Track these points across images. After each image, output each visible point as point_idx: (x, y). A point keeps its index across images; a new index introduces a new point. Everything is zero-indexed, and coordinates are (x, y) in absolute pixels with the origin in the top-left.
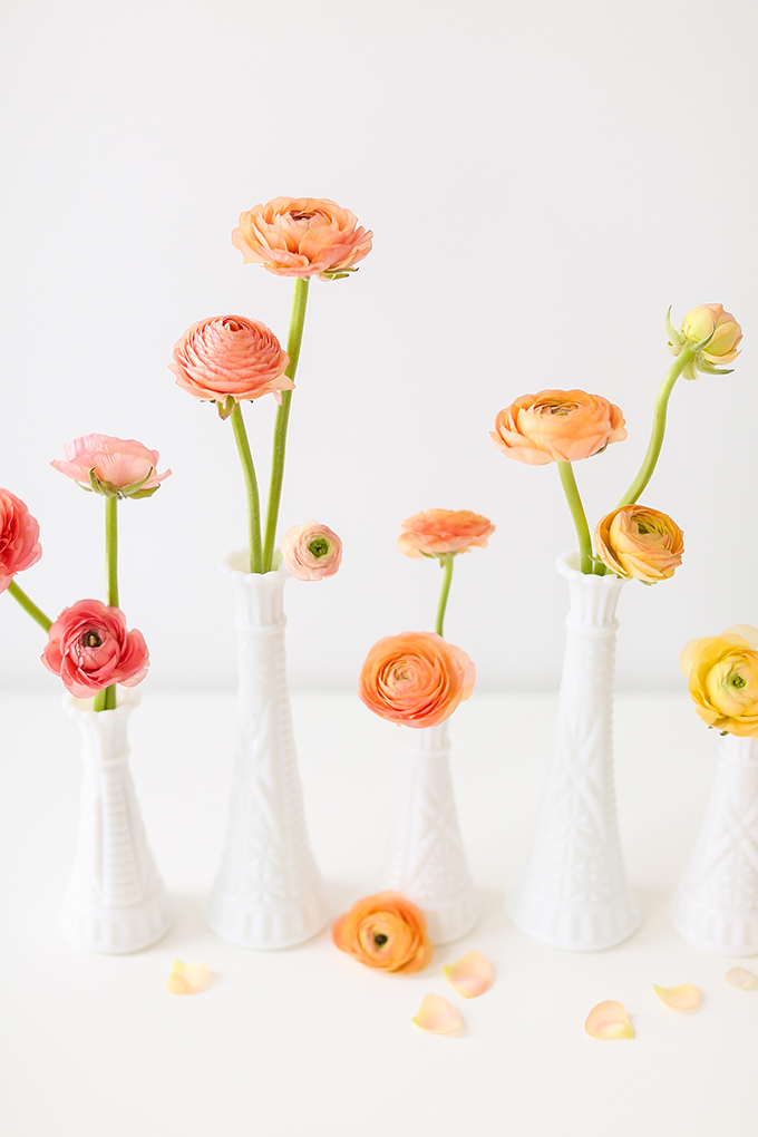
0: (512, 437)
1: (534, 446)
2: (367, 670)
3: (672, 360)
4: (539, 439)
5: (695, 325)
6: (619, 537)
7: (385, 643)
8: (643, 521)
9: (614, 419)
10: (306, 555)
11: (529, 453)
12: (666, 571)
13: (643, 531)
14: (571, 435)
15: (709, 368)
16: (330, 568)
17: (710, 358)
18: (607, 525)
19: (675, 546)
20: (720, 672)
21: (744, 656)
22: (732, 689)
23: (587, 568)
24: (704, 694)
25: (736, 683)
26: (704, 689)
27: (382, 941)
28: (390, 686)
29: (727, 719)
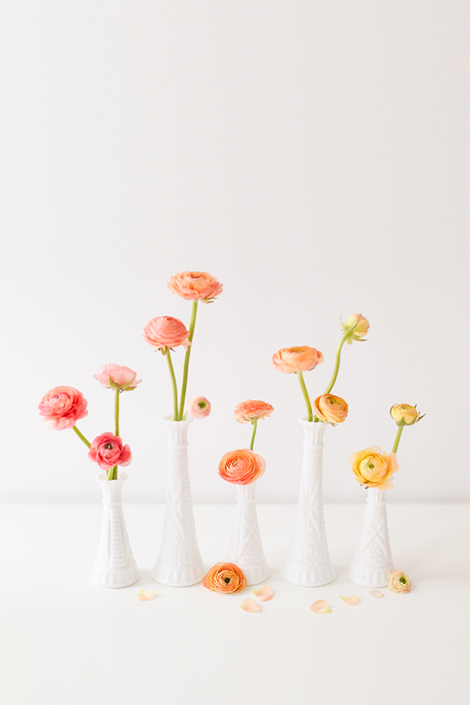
0: (278, 361)
1: (287, 364)
2: (221, 464)
3: (342, 335)
4: (289, 362)
5: (351, 321)
6: (322, 404)
7: (229, 453)
8: (331, 399)
9: (319, 355)
10: (197, 407)
11: (285, 368)
12: (342, 419)
13: (332, 403)
14: (302, 359)
15: (357, 338)
16: (207, 413)
17: (357, 334)
18: (317, 401)
19: (345, 408)
20: (364, 463)
21: (374, 456)
22: (369, 469)
23: (311, 420)
24: (358, 471)
25: (371, 466)
26: (358, 469)
27: (227, 580)
28: (231, 469)
29: (368, 482)
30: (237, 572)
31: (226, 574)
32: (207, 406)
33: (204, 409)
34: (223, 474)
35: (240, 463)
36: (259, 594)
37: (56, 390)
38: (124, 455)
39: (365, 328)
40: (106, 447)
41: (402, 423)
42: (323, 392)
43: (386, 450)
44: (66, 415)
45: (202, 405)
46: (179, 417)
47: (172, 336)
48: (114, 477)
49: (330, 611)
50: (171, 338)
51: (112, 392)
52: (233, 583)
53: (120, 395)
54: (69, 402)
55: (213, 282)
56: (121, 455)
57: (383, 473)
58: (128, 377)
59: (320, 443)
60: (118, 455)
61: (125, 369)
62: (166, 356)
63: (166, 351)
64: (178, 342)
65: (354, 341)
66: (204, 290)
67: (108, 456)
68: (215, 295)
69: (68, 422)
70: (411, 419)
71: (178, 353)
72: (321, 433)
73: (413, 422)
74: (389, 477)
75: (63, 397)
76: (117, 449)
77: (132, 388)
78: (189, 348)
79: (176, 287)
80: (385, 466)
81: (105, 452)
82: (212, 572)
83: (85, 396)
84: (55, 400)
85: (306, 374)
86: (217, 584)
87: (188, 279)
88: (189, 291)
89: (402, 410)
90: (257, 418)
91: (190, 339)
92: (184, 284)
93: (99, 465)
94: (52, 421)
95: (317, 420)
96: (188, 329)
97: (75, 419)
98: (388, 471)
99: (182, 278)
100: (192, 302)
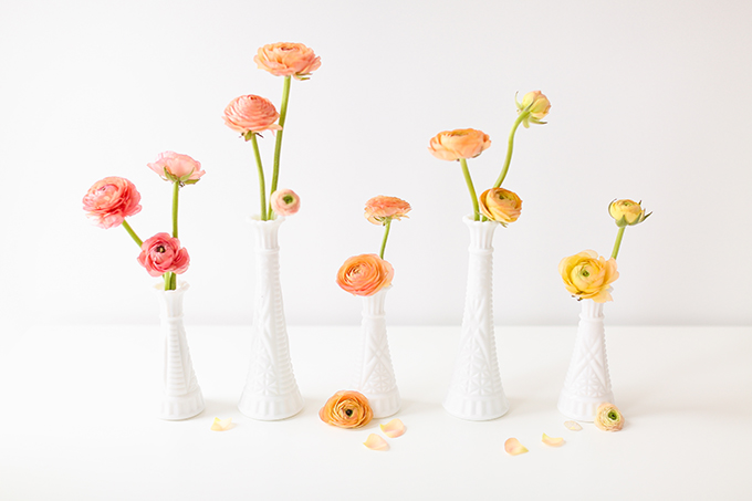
0: (437, 146)
1: (447, 150)
2: (341, 270)
3: (518, 115)
4: (449, 147)
5: (527, 100)
6: (490, 200)
8: (501, 194)
9: (485, 139)
10: (282, 202)
11: (444, 153)
12: (513, 218)
13: (501, 198)
14: (464, 143)
15: (535, 120)
16: (294, 209)
17: (534, 115)
18: (484, 196)
19: (517, 205)
20: (577, 269)
21: (588, 261)
22: (583, 277)
23: (478, 219)
24: (569, 279)
25: (585, 274)
26: (570, 277)
27: (349, 413)
28: (352, 277)
29: (581, 292)
30: (361, 403)
31: (348, 404)
32: (294, 201)
33: (290, 205)
34: (343, 283)
35: (362, 270)
36: (387, 429)
37: (104, 181)
38: (179, 260)
39: (546, 108)
40: (158, 250)
41: (623, 222)
42: (493, 185)
43: (604, 254)
44: (112, 210)
45: (288, 199)
46: (266, 215)
47: (254, 118)
48: (172, 285)
49: (525, 450)
50: (254, 121)
51: (171, 185)
52: (356, 416)
53: (181, 189)
54: (117, 194)
55: (306, 55)
56: (175, 260)
57: (600, 282)
58: (187, 167)
59: (489, 247)
60: (171, 260)
61: (186, 158)
62: (250, 142)
63: (251, 135)
64: (264, 125)
65: (531, 124)
66: (295, 64)
67: (159, 260)
68: (309, 70)
69: (114, 218)
70: (635, 217)
71: (267, 138)
72: (490, 235)
73: (636, 222)
74: (607, 287)
75: (109, 189)
76: (171, 252)
77: (194, 182)
78: (280, 133)
79: (262, 61)
80: (603, 273)
81: (157, 256)
82: (332, 403)
83: (139, 188)
84: (101, 193)
85: (470, 161)
86: (336, 416)
87: (277, 51)
88: (277, 65)
89: (623, 207)
90: (390, 218)
91: (282, 123)
92: (271, 57)
93: (149, 271)
94: (95, 218)
95: (485, 219)
96: (278, 111)
97: (123, 215)
98: (605, 280)
99: (271, 50)
100: (283, 78)
